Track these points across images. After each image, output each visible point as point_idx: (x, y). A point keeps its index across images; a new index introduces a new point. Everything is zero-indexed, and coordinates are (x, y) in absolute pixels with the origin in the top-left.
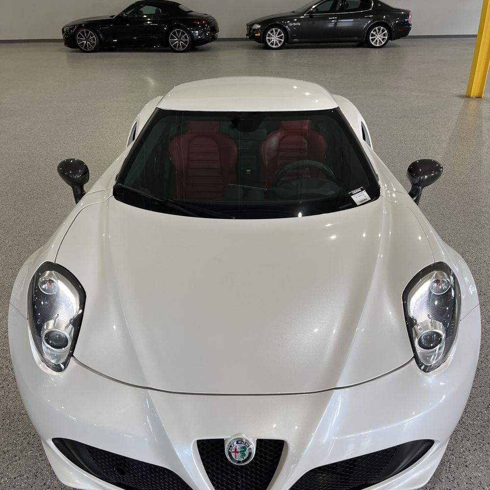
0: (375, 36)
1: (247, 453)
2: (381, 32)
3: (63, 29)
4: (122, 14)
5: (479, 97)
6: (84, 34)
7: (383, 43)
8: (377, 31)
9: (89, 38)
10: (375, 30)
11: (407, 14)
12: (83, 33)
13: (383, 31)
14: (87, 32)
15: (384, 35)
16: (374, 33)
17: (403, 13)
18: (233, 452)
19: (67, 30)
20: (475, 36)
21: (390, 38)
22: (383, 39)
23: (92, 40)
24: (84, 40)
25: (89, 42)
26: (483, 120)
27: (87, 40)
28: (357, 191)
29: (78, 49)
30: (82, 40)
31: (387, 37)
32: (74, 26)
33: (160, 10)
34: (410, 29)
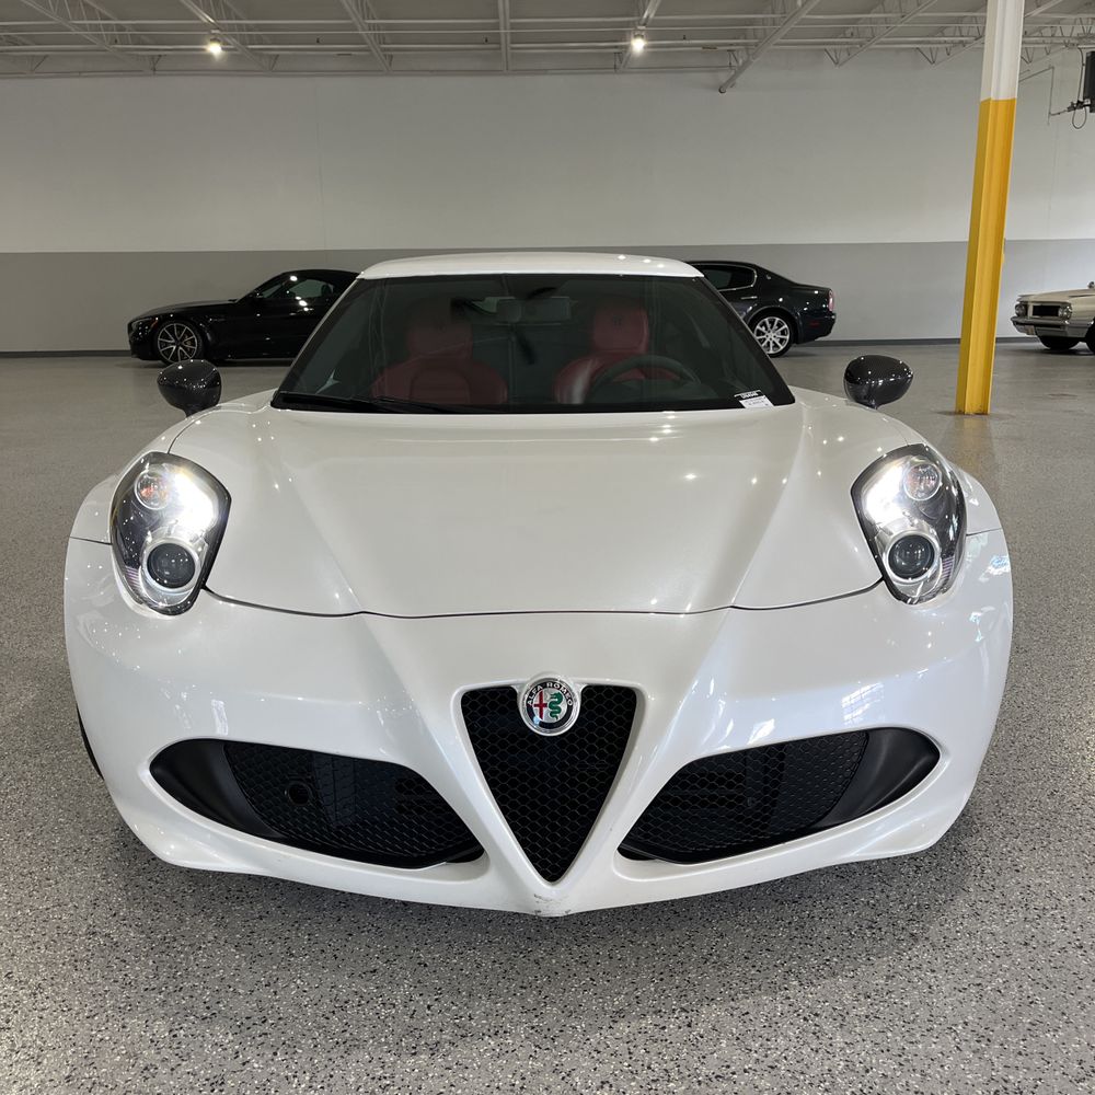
0: (764, 334)
1: (564, 707)
2: (775, 327)
3: (130, 325)
4: (253, 294)
5: (983, 413)
6: (173, 333)
7: (782, 348)
8: (769, 325)
9: (183, 338)
10: (764, 324)
11: (825, 295)
12: (171, 330)
13: (779, 325)
14: (180, 329)
15: (783, 333)
16: (763, 329)
17: (816, 292)
18: (535, 705)
19: (138, 326)
20: (957, 341)
21: (795, 340)
22: (781, 341)
23: (189, 343)
24: (173, 344)
25: (184, 347)
26: (994, 441)
27: (178, 343)
28: (750, 394)
29: (160, 362)
30: (167, 344)
31: (788, 337)
32: (154, 317)
33: (331, 287)
34: (833, 321)
